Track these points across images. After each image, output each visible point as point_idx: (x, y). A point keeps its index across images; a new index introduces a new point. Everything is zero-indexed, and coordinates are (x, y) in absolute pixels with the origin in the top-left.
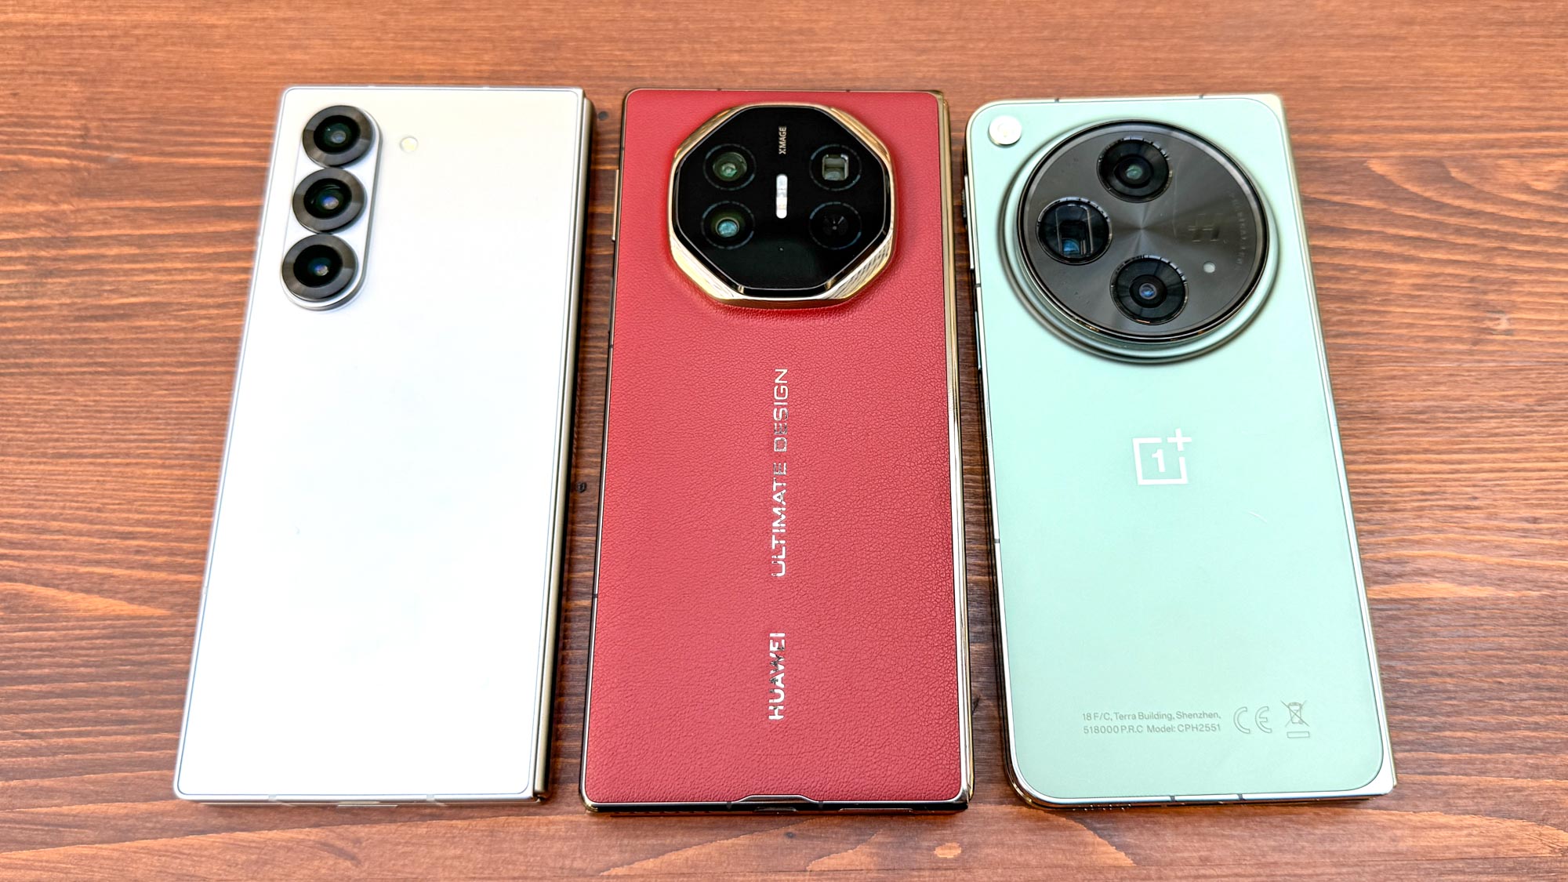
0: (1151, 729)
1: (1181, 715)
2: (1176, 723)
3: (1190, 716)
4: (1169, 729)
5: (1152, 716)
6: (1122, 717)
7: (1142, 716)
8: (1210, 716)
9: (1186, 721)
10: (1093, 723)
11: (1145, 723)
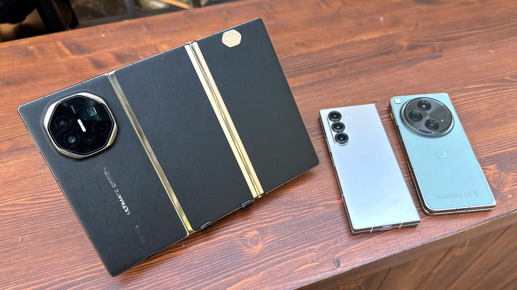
0: (450, 197)
1: (455, 194)
2: (454, 196)
3: (457, 195)
4: (453, 197)
5: (449, 195)
6: (444, 196)
7: (448, 195)
8: (460, 194)
9: (456, 195)
10: (439, 197)
11: (448, 196)
